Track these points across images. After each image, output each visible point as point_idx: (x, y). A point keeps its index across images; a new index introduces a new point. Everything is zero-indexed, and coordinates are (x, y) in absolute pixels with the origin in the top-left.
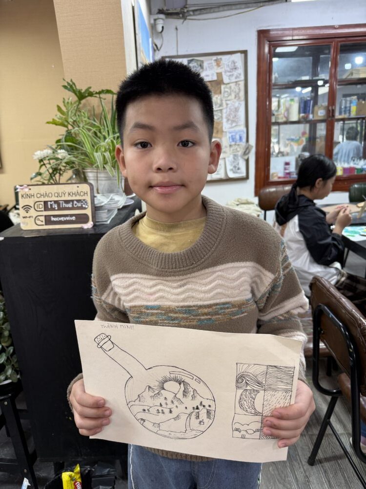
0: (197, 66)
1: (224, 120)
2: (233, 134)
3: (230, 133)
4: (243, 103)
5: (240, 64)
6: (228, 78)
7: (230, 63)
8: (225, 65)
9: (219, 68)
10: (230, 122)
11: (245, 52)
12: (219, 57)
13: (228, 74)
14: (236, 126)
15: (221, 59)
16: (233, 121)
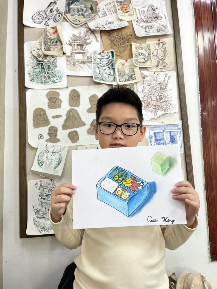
0: (85, 9)
4: (174, 74)
6: (143, 29)
7: (146, 9)
8: (137, 11)
9: (127, 14)
10: (151, 109)
14: (163, 115)
16: (157, 108)
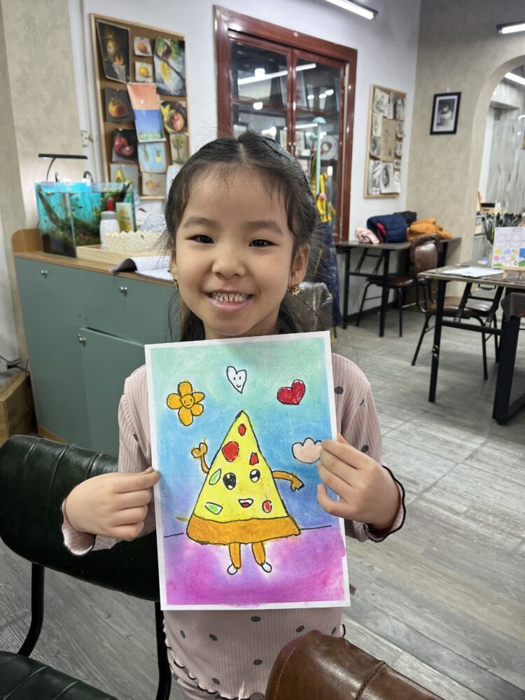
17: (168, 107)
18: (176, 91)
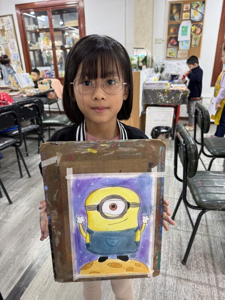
1: (10, 49)
2: (14, 55)
3: (13, 54)
4: (15, 40)
5: (11, 21)
6: (7, 28)
7: (7, 21)
8: (5, 22)
9: (3, 23)
10: (12, 49)
11: (12, 15)
12: (2, 18)
13: (7, 26)
14: (15, 51)
15: (3, 19)
17: (195, 26)
18: (199, 20)
